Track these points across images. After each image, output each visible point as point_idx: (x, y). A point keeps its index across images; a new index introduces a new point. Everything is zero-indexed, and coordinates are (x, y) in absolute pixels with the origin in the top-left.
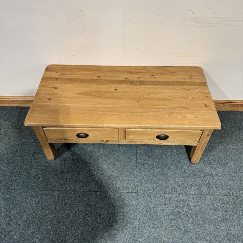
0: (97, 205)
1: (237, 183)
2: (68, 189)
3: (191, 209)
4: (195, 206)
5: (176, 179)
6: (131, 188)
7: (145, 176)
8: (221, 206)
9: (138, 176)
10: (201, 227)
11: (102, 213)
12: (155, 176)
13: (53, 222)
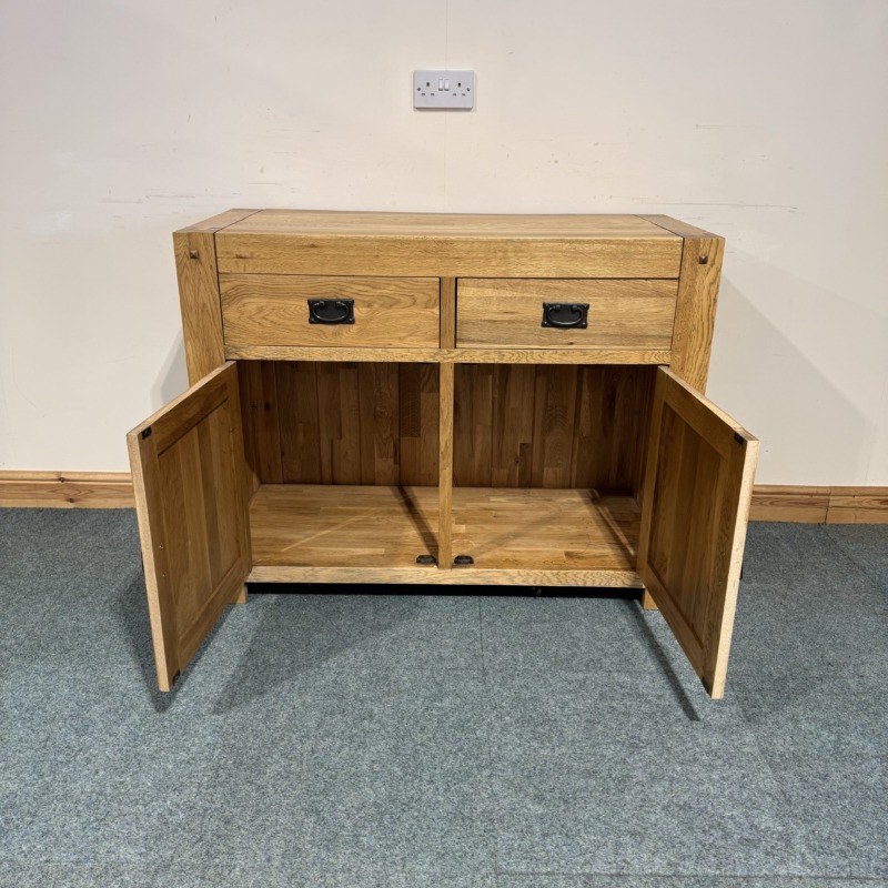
0: (363, 695)
1: (779, 652)
2: (272, 661)
3: (650, 702)
4: (659, 697)
5: (599, 643)
6: (466, 662)
7: (503, 636)
8: (737, 697)
9: (484, 636)
10: (680, 738)
11: (376, 712)
12: (535, 636)
13: (221, 727)
